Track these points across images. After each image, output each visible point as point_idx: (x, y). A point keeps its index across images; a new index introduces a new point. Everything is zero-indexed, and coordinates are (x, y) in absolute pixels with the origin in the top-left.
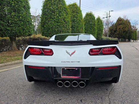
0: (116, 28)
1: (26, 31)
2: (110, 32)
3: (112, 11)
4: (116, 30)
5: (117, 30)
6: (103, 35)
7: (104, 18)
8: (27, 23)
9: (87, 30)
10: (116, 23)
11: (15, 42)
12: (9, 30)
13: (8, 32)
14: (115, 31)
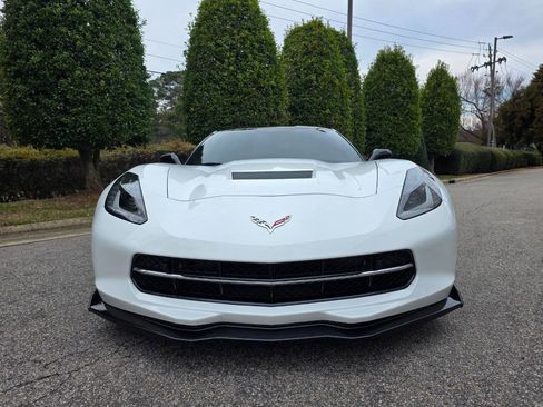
0: (533, 109)
1: (121, 128)
2: (505, 126)
3: (505, 38)
4: (532, 117)
5: (537, 115)
6: (458, 136)
7: (477, 67)
8: (127, 101)
9: (380, 119)
10: (528, 87)
11: (95, 166)
12: (66, 125)
13: (64, 131)
14: (527, 122)
